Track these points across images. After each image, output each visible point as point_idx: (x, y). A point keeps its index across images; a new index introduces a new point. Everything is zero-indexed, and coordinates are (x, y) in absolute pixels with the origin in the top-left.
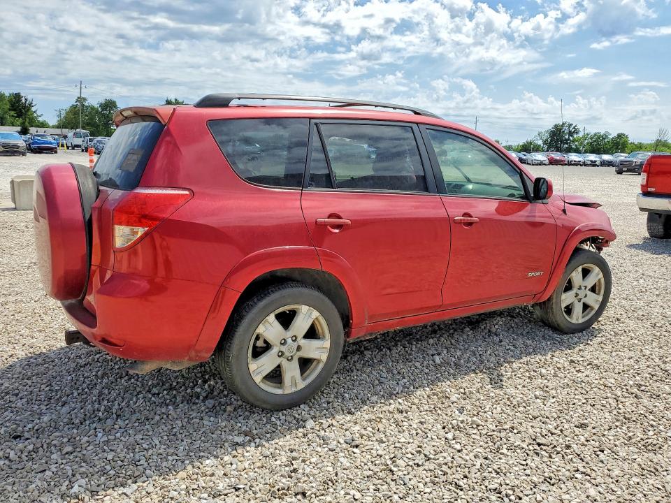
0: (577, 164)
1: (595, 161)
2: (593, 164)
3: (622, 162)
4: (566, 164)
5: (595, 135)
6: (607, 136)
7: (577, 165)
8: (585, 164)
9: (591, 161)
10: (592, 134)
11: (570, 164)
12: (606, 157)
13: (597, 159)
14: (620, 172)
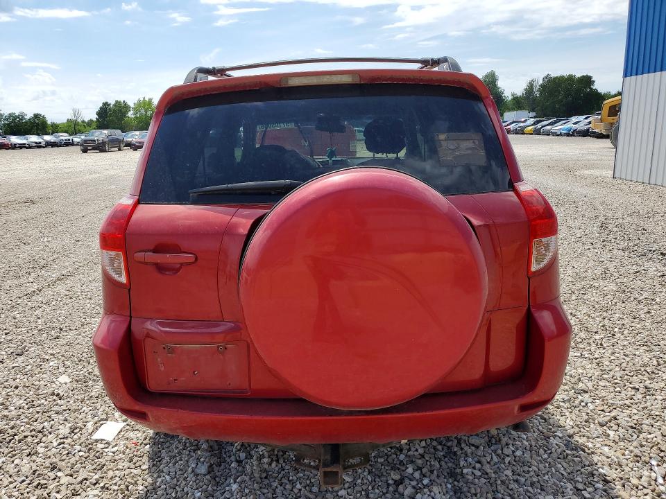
0: (22, 146)
1: (40, 143)
2: (38, 146)
3: (85, 141)
4: (9, 148)
5: (10, 115)
6: (23, 117)
7: (21, 148)
8: (30, 147)
9: (36, 143)
10: (6, 114)
11: (14, 147)
12: (47, 138)
13: (41, 140)
14: (85, 151)
